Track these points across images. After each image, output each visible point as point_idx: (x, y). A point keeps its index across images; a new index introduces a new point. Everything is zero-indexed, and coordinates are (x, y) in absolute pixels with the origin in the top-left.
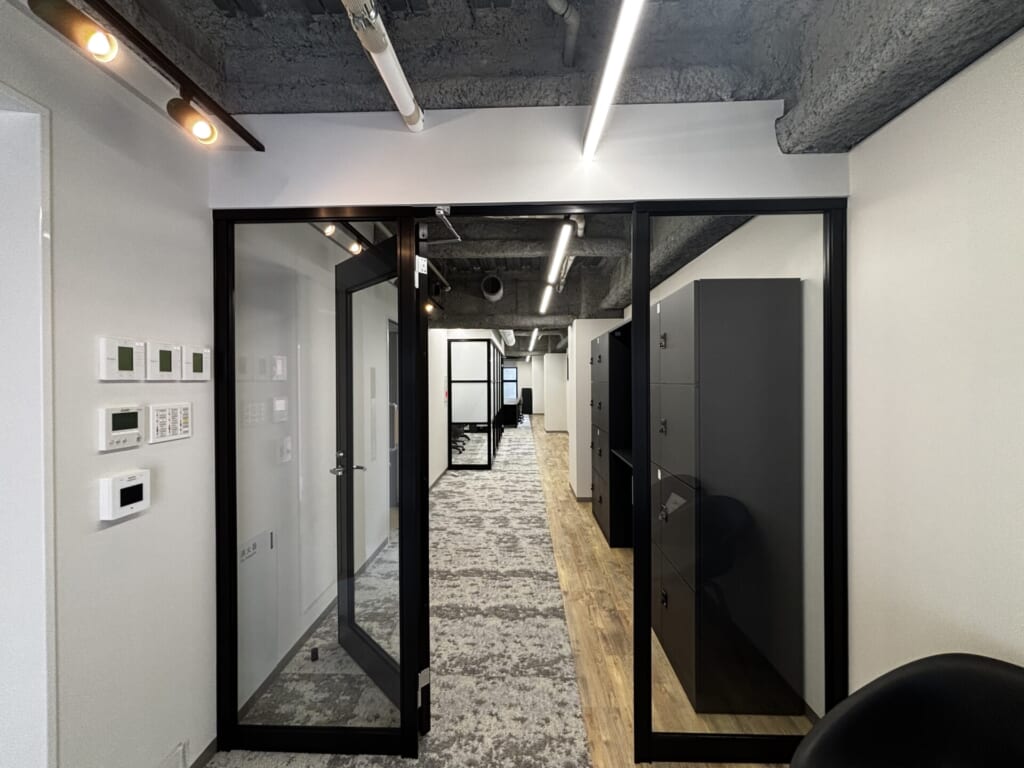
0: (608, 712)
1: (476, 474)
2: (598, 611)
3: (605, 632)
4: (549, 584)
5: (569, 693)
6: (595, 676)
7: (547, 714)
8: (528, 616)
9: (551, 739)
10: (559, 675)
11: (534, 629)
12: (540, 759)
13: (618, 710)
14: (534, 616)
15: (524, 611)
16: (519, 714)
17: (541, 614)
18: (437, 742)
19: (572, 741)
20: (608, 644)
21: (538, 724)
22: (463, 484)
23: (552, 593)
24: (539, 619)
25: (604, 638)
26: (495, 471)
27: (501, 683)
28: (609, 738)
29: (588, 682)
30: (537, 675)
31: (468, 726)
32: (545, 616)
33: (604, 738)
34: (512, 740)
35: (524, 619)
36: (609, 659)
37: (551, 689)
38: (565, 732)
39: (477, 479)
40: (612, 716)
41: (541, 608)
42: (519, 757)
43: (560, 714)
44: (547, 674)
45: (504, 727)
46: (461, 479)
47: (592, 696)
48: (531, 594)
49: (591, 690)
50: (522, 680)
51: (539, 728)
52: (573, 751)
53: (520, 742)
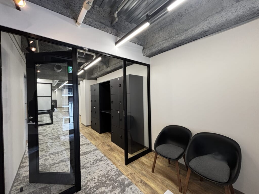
0: (117, 161)
1: (48, 126)
2: (105, 146)
3: (109, 149)
4: (90, 145)
5: (108, 162)
6: (111, 157)
7: (106, 167)
8: (90, 152)
9: (109, 170)
10: (104, 160)
11: (93, 154)
12: (109, 174)
13: (119, 160)
14: (91, 152)
15: (88, 152)
16: (100, 170)
17: (92, 151)
18: (84, 185)
19: (113, 168)
20: (110, 151)
21: (105, 169)
22: (45, 130)
23: (92, 146)
24: (93, 152)
25: (109, 150)
26: (55, 124)
27: (92, 167)
28: (120, 165)
29: (110, 158)
30: (99, 162)
31: (90, 178)
32: (94, 151)
33: (119, 165)
34: (101, 175)
35: (89, 153)
36: (112, 153)
37: (104, 163)
38: (111, 168)
39: (49, 127)
40: (118, 161)
41: (92, 150)
42: (105, 176)
43: (108, 166)
44: (101, 161)
45: (98, 174)
46: (43, 128)
47: (113, 160)
48: (87, 148)
49: (112, 159)
50: (97, 164)
51: (106, 170)
52: (115, 170)
53: (103, 174)
